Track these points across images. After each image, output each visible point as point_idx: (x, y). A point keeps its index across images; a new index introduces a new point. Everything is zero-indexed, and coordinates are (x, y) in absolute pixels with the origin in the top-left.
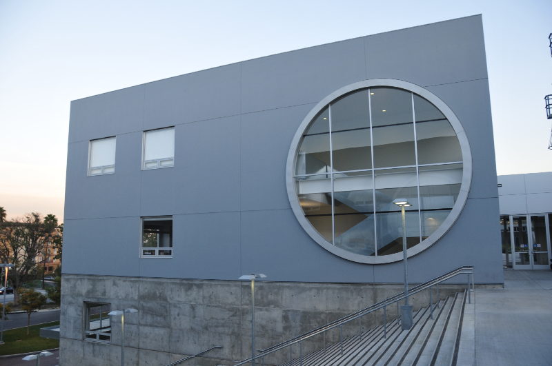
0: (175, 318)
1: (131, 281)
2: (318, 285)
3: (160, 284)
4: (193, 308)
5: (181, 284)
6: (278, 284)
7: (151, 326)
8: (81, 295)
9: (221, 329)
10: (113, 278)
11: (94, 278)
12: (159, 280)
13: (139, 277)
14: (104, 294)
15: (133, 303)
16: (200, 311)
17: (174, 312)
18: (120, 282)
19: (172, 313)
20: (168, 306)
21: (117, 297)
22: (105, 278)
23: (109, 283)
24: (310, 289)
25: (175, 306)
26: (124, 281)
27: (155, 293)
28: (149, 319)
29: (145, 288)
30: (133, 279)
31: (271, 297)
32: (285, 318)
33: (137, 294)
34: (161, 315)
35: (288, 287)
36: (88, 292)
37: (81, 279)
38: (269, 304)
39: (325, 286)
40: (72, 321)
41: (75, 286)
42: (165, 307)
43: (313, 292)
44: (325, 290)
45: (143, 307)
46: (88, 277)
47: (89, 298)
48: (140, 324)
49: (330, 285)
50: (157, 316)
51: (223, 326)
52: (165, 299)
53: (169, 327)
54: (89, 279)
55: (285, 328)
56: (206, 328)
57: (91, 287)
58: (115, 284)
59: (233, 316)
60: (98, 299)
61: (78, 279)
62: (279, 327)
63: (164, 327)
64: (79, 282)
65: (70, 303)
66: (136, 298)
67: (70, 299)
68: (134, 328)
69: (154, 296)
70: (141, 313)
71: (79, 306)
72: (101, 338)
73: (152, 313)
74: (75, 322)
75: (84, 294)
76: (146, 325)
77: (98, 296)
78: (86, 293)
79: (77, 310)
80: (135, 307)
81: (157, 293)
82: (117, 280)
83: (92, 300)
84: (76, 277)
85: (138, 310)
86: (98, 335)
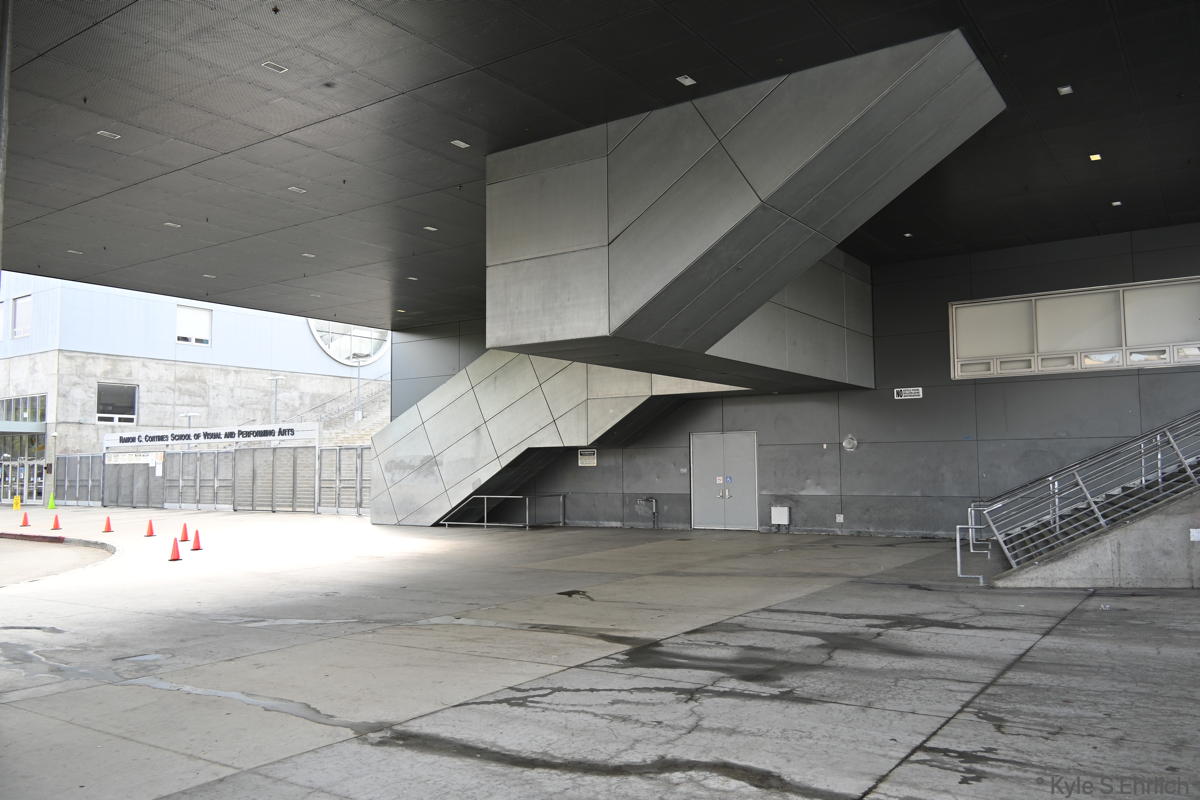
0: (214, 399)
1: (167, 364)
2: (321, 377)
3: (201, 368)
4: (232, 390)
5: (221, 370)
6: (297, 374)
7: (188, 405)
8: (95, 376)
9: (255, 406)
10: (142, 360)
11: (114, 358)
12: (199, 365)
13: (177, 361)
14: (130, 374)
15: (169, 385)
16: (237, 392)
17: (212, 393)
18: (152, 364)
20: (206, 388)
21: (148, 378)
22: (131, 359)
23: (136, 365)
24: (316, 379)
25: (214, 388)
26: (158, 363)
27: (194, 377)
28: (187, 399)
29: (182, 371)
30: (168, 362)
31: (292, 383)
32: (301, 398)
33: (173, 375)
34: (200, 396)
36: (106, 373)
37: (93, 358)
38: (290, 388)
39: (325, 377)
40: (79, 404)
41: (83, 365)
42: (204, 389)
43: (318, 381)
44: (325, 380)
45: (180, 390)
46: (105, 357)
47: (108, 379)
48: (175, 405)
49: (328, 377)
50: (195, 396)
51: (256, 403)
52: (205, 382)
53: (208, 406)
54: (106, 359)
55: (301, 404)
56: (242, 405)
57: (109, 367)
58: (144, 365)
59: (266, 395)
60: (121, 380)
61: (87, 359)
62: (297, 404)
63: (202, 406)
64: (91, 361)
65: (75, 384)
66: (172, 379)
67: (76, 379)
68: (169, 408)
69: (192, 380)
70: (177, 394)
71: (91, 387)
72: (120, 420)
73: (191, 394)
74: (84, 404)
75: (98, 374)
76: (183, 405)
77: (119, 378)
78: (100, 372)
79: (86, 391)
80: (170, 388)
81: (197, 377)
82: (147, 362)
83: (111, 381)
84: (84, 355)
85: (174, 390)
86: (116, 417)
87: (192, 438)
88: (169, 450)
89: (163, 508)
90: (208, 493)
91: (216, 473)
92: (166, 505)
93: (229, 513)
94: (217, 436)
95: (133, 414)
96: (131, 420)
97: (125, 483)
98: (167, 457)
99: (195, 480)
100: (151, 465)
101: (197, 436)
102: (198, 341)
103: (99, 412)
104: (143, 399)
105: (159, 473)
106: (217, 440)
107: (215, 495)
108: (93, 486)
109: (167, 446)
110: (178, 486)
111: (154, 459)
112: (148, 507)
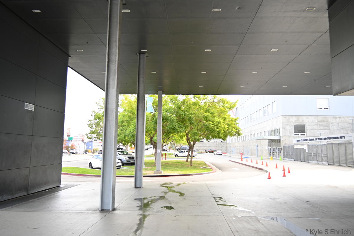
0: (332, 127)
4: (338, 124)
5: (334, 117)
7: (323, 129)
8: (292, 122)
10: (306, 116)
11: (298, 116)
13: (318, 116)
14: (303, 121)
15: (315, 123)
16: (340, 124)
17: (331, 125)
19: (330, 125)
21: (309, 122)
22: (303, 116)
23: (304, 118)
25: (331, 123)
26: (311, 117)
27: (324, 120)
28: (322, 128)
29: (320, 119)
30: (315, 116)
33: (317, 120)
34: (327, 126)
36: (296, 121)
37: (291, 117)
40: (288, 130)
41: (289, 119)
42: (328, 124)
45: (320, 125)
48: (318, 129)
50: (325, 126)
52: (328, 122)
53: (330, 129)
54: (295, 117)
57: (297, 119)
58: (307, 118)
61: (290, 117)
63: (328, 129)
64: (291, 118)
65: (287, 125)
66: (317, 122)
67: (287, 123)
68: (316, 131)
69: (324, 121)
70: (319, 126)
71: (291, 125)
72: (301, 135)
73: (323, 126)
74: (290, 130)
75: (293, 121)
76: (321, 129)
77: (300, 122)
78: (294, 121)
79: (290, 127)
80: (316, 124)
81: (325, 120)
82: (308, 117)
83: (297, 123)
84: (289, 116)
85: (318, 125)
86: (300, 134)
87: (315, 140)
88: (309, 144)
89: (308, 162)
90: (320, 158)
91: (322, 152)
92: (309, 161)
93: (327, 166)
94: (321, 139)
95: (305, 133)
96: (304, 135)
97: (298, 154)
98: (308, 146)
99: (316, 154)
100: (305, 149)
101: (316, 139)
102: (324, 108)
103: (294, 133)
104: (307, 128)
105: (307, 151)
106: (321, 140)
107: (322, 159)
108: (291, 154)
109: (308, 142)
110: (312, 156)
111: (305, 147)
112: (304, 162)
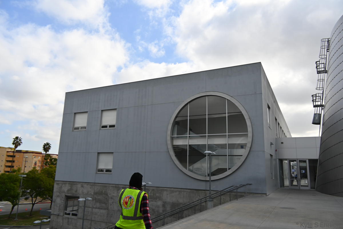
0: (111, 205)
1: (91, 185)
2: (179, 190)
3: (105, 187)
5: (116, 187)
6: (161, 188)
7: (99, 208)
8: (64, 192)
10: (81, 183)
11: (72, 183)
12: (105, 185)
13: (95, 183)
14: (76, 191)
15: (91, 196)
17: (110, 201)
18: (85, 185)
20: (108, 198)
21: (83, 193)
22: (77, 183)
23: (79, 186)
24: (176, 191)
25: (112, 198)
26: (87, 185)
27: (102, 191)
28: (98, 205)
29: (97, 189)
30: (91, 184)
31: (158, 195)
32: (164, 206)
33: (93, 192)
34: (104, 203)
35: (166, 190)
36: (68, 190)
37: (65, 183)
38: (156, 198)
39: (183, 190)
40: (58, 206)
41: (61, 187)
42: (106, 198)
43: (177, 193)
44: (183, 192)
45: (96, 199)
46: (69, 183)
47: (68, 193)
48: (93, 208)
49: (185, 190)
50: (102, 203)
52: (107, 195)
53: (108, 209)
54: (69, 184)
57: (70, 188)
58: (82, 186)
60: (73, 194)
61: (63, 184)
62: (161, 210)
63: (105, 209)
65: (58, 196)
66: (92, 194)
68: (90, 210)
70: (94, 201)
71: (63, 198)
72: (72, 215)
73: (100, 201)
75: (66, 192)
79: (61, 200)
96: (76, 215)
102: (107, 171)
103: (65, 210)
104: (80, 204)
